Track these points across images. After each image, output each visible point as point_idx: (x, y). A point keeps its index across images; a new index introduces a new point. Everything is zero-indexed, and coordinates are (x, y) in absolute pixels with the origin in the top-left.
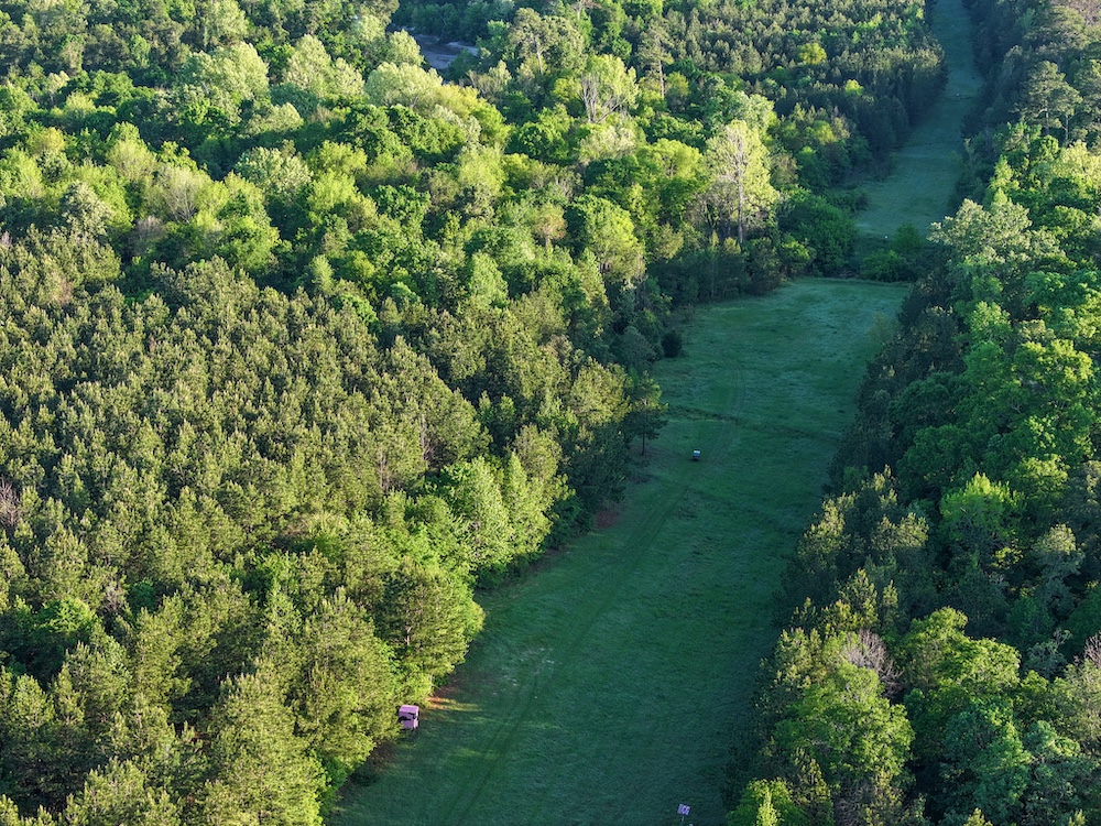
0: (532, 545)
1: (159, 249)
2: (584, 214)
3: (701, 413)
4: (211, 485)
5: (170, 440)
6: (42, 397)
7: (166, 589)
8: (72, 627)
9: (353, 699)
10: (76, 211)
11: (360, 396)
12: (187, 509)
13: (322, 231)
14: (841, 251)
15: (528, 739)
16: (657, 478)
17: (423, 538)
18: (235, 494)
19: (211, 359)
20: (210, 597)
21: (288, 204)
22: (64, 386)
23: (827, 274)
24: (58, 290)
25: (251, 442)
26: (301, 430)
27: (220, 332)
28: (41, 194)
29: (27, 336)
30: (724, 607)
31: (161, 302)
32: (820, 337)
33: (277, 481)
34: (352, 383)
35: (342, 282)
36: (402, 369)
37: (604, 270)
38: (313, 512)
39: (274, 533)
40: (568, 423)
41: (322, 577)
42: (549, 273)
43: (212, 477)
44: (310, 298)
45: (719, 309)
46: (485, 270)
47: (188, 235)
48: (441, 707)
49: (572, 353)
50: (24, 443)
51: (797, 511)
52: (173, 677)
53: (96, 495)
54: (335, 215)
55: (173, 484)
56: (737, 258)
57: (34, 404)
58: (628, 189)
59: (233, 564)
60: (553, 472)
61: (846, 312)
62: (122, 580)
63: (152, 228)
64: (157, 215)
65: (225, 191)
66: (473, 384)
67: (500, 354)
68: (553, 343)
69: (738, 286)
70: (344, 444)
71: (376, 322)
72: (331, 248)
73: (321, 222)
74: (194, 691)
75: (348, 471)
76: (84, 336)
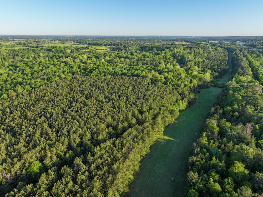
0: (184, 108)
1: (154, 80)
2: (192, 80)
3: (201, 98)
5: (154, 96)
6: (144, 92)
7: (152, 109)
8: (144, 111)
9: (167, 120)
10: (148, 77)
12: (155, 102)
13: (168, 80)
14: (216, 85)
15: (182, 125)
16: (196, 104)
17: (175, 107)
18: (159, 101)
19: (158, 90)
20: (156, 110)
21: (166, 77)
22: (146, 91)
23: (215, 87)
24: (146, 83)
25: (161, 97)
26: (165, 96)
27: (159, 88)
28: (145, 75)
29: (143, 86)
30: (202, 116)
31: (154, 85)
32: (213, 93)
33: (163, 101)
34: (170, 93)
35: (170, 84)
36: (174, 92)
37: (193, 85)
38: (165, 103)
39: (162, 105)
40: (189, 98)
41: (166, 109)
42: (188, 85)
43: (157, 100)
44: (167, 85)
45: (204, 89)
46: (183, 84)
47: (157, 79)
48: (175, 121)
49: (190, 92)
50: (142, 95)
51: (210, 108)
52: (152, 116)
53: (147, 100)
54: (170, 79)
55: (154, 100)
56: (206, 85)
58: (196, 78)
59: (158, 107)
60: (187, 102)
61: (216, 90)
62: (149, 107)
64: (155, 77)
65: (160, 76)
66: (181, 94)
67: (183, 91)
68: (188, 91)
69: (206, 87)
70: (169, 98)
71: (172, 88)
74: (154, 117)
75: (169, 100)
76: (148, 87)
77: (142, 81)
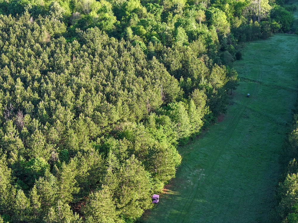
0: (197, 130)
1: (79, 23)
2: (211, 13)
3: (249, 80)
4: (90, 112)
5: (77, 94)
6: (36, 77)
7: (72, 154)
8: (39, 169)
9: (137, 196)
10: (54, 10)
11: (141, 78)
12: (81, 122)
13: (130, 18)
14: (289, 25)
15: (197, 206)
16: (236, 103)
17: (161, 130)
18: (98, 116)
19: (92, 64)
20: (87, 157)
21: (120, 8)
22: (44, 73)
23: (285, 32)
24: (45, 37)
25: (104, 96)
26: (121, 92)
27: (96, 54)
28: (43, 5)
29: (34, 54)
30: (260, 153)
31: (77, 42)
32: (285, 54)
33: (112, 111)
34: (139, 74)
35: (136, 36)
36: (155, 68)
37: (217, 31)
38: (125, 121)
39: (111, 129)
40: (209, 88)
41: (127, 148)
42: (201, 33)
43: (90, 110)
44: (126, 41)
45: (252, 44)
46: (181, 32)
47: (88, 19)
48: (167, 193)
49: (209, 60)
50: (28, 95)
51: (282, 116)
52: (74, 187)
53: (51, 116)
54: (134, 13)
55: (77, 111)
56: (258, 27)
57: (33, 79)
58: (225, 5)
59: (96, 141)
60: (204, 105)
61: (292, 45)
62: (57, 149)
63: (77, 15)
64: (79, 11)
65: (100, 4)
66: (178, 72)
67: (187, 62)
68: (203, 57)
69: (258, 36)
70: (135, 97)
71: (146, 50)
72: (132, 24)
73: (129, 15)
74: (81, 191)
75: (136, 106)
76: (52, 55)
77: (33, 30)
